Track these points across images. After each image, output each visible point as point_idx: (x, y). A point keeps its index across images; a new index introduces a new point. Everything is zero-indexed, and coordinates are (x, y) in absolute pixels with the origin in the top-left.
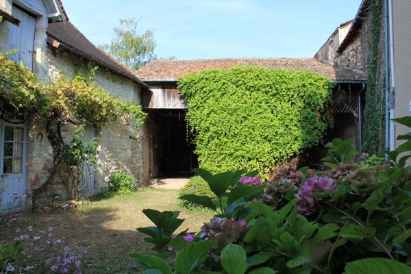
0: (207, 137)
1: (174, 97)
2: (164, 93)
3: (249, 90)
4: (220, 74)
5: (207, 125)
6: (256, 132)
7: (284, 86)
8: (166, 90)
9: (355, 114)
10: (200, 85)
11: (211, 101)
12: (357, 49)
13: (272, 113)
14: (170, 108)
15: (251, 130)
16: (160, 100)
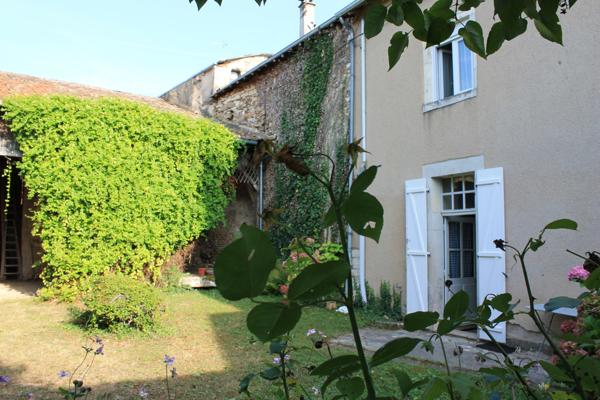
7: (182, 139)
9: (255, 186)
12: (250, 100)
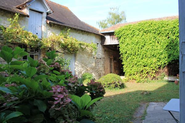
0: (126, 56)
1: (115, 39)
2: (111, 38)
3: (145, 32)
4: (132, 26)
5: (126, 51)
6: (148, 53)
7: (163, 29)
8: (111, 36)
10: (123, 32)
11: (127, 40)
13: (158, 43)
14: (113, 44)
15: (146, 52)
16: (109, 41)
